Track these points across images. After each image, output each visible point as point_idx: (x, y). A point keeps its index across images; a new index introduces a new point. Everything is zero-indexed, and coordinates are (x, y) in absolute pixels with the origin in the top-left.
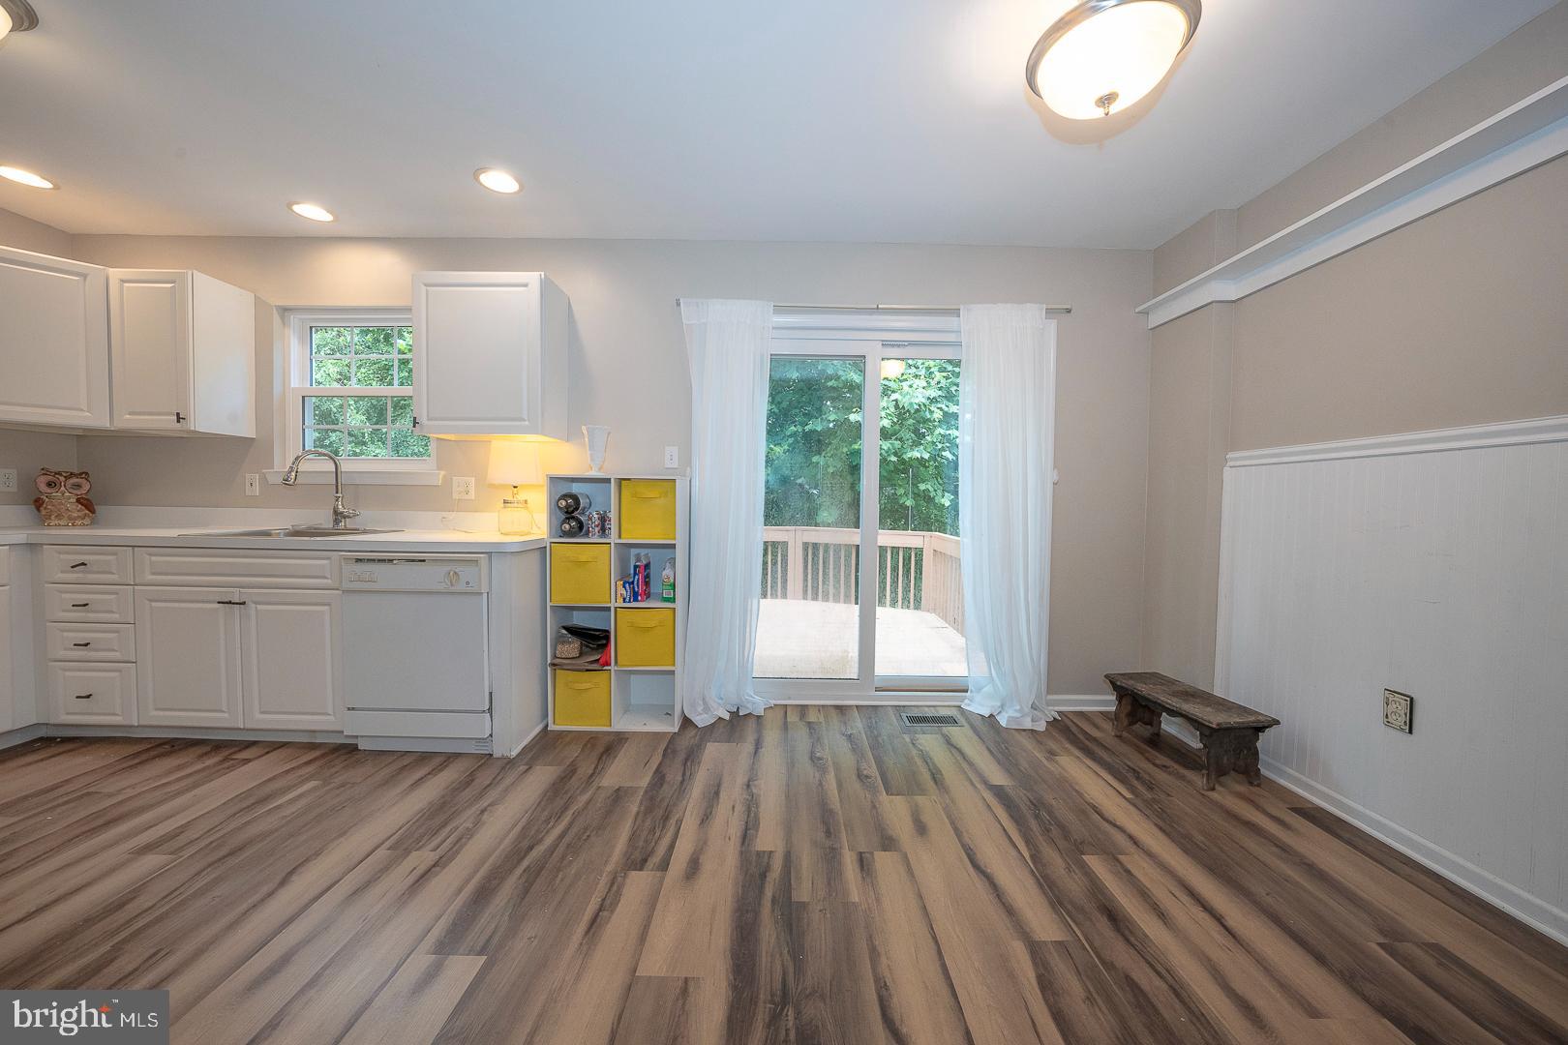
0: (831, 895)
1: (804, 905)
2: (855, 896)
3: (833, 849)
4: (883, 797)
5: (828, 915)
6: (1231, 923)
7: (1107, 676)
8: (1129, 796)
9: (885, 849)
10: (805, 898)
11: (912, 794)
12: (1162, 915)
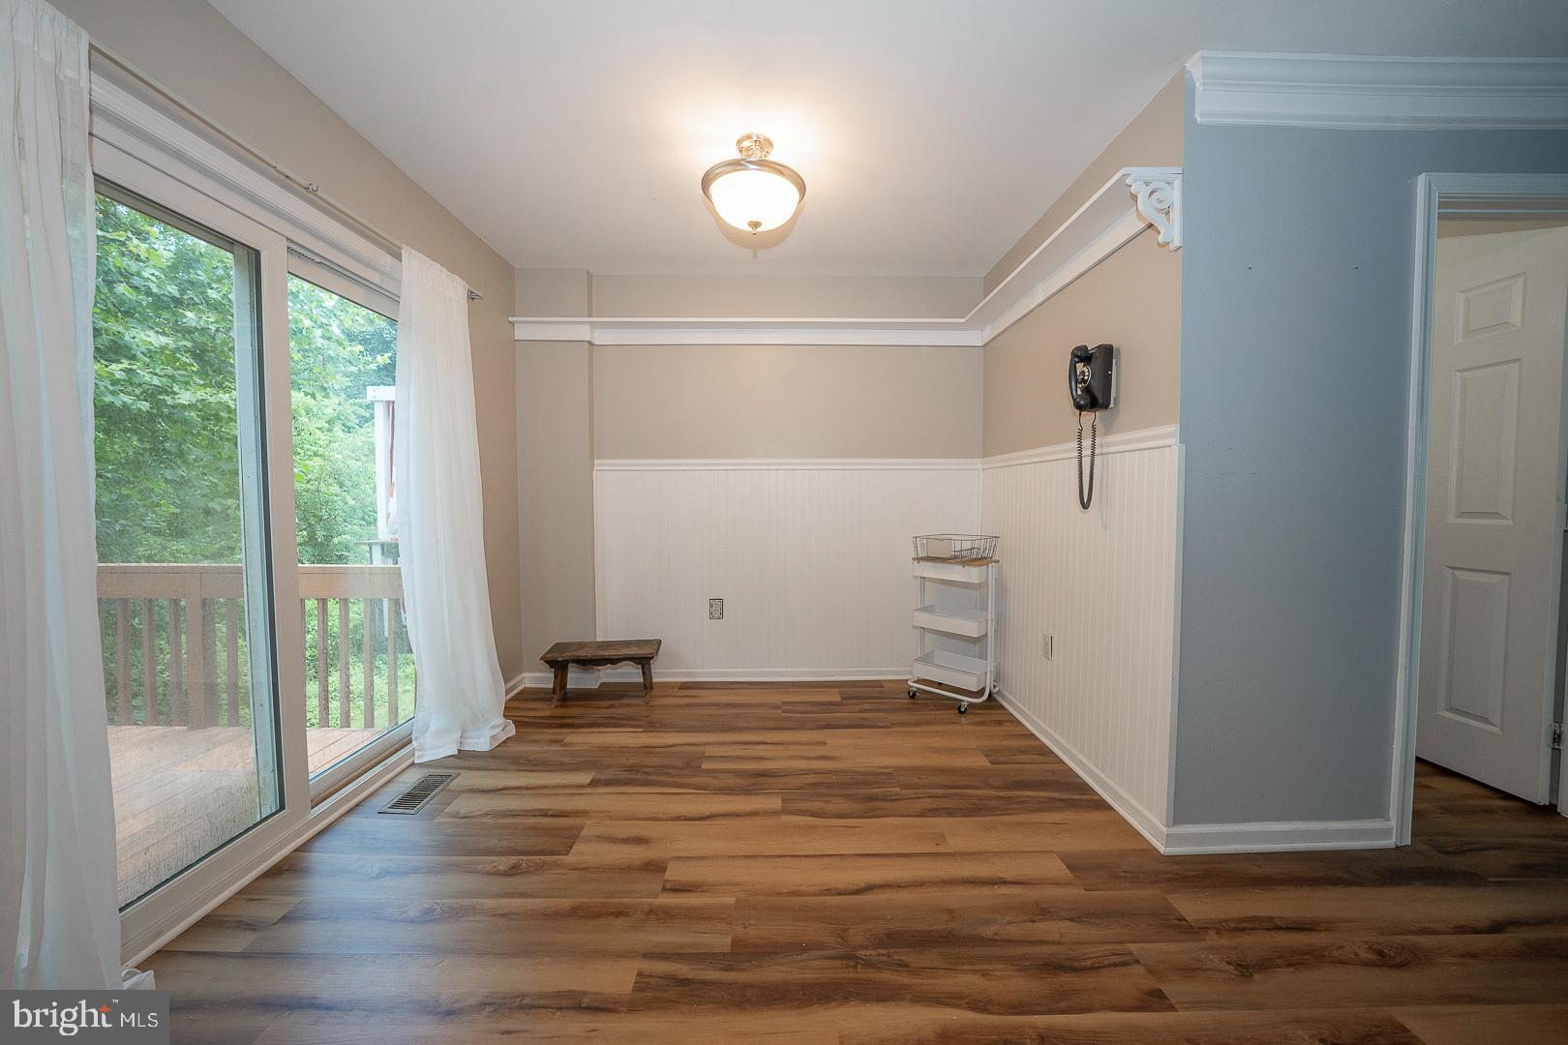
0: (725, 919)
1: (735, 942)
2: (731, 900)
3: (650, 912)
4: (569, 859)
5: (752, 922)
6: (768, 741)
7: (541, 659)
8: (641, 730)
9: (664, 870)
10: (728, 940)
11: (578, 836)
12: (763, 759)
